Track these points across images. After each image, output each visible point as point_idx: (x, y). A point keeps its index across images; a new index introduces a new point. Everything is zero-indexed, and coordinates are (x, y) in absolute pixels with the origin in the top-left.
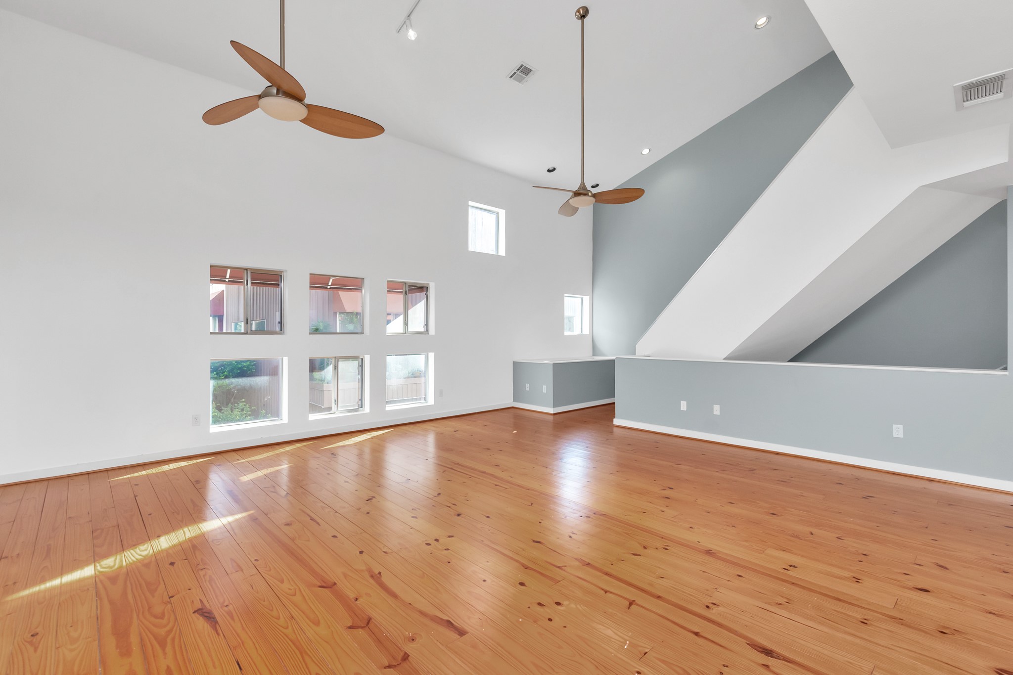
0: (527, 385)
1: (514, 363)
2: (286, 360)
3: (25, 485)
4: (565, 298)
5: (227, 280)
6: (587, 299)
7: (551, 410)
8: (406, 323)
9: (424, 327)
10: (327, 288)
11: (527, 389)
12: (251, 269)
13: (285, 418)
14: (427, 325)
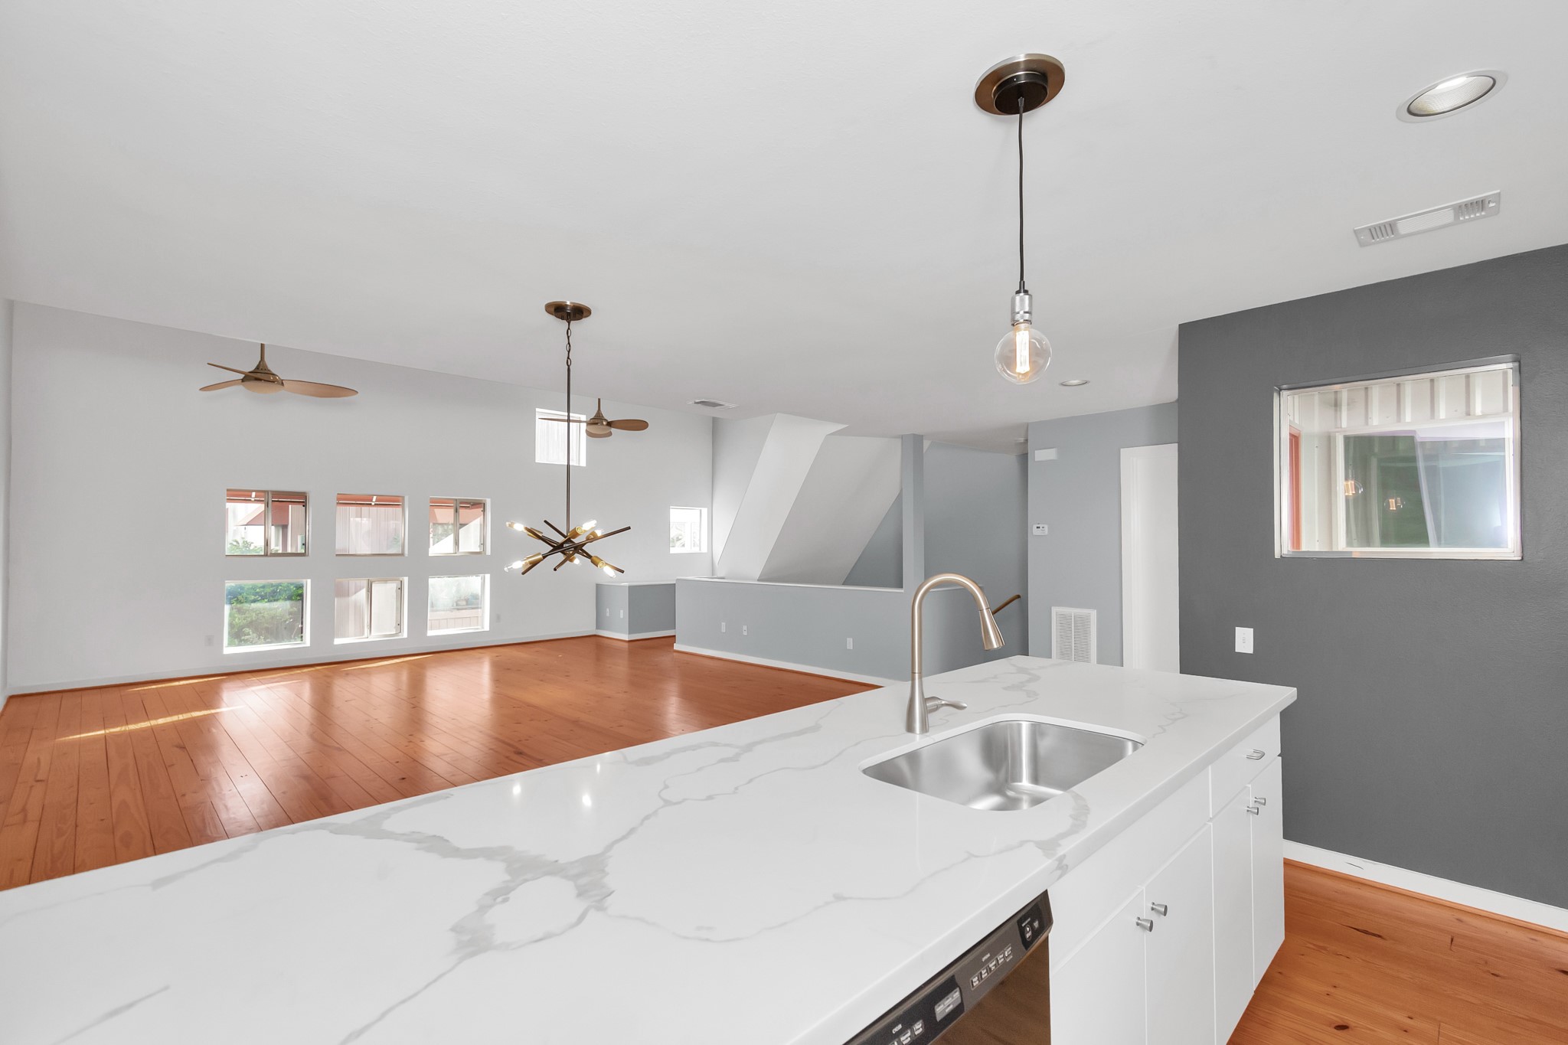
0: (608, 610)
1: (597, 585)
2: (309, 581)
3: (41, 696)
4: (671, 510)
5: (253, 499)
6: (705, 511)
7: (626, 637)
8: (457, 543)
9: (479, 546)
10: (371, 504)
11: (608, 615)
12: (272, 492)
13: (307, 641)
14: (483, 544)
